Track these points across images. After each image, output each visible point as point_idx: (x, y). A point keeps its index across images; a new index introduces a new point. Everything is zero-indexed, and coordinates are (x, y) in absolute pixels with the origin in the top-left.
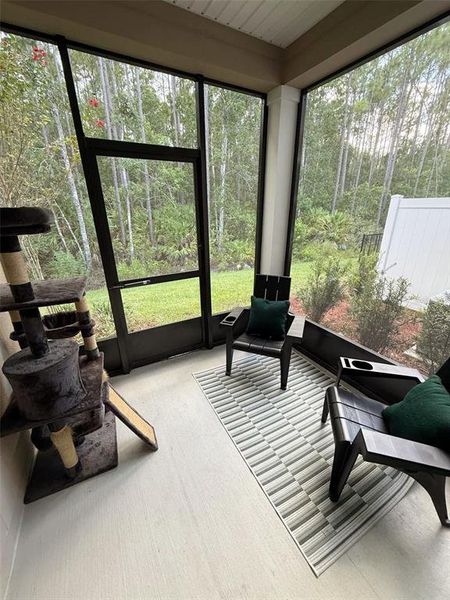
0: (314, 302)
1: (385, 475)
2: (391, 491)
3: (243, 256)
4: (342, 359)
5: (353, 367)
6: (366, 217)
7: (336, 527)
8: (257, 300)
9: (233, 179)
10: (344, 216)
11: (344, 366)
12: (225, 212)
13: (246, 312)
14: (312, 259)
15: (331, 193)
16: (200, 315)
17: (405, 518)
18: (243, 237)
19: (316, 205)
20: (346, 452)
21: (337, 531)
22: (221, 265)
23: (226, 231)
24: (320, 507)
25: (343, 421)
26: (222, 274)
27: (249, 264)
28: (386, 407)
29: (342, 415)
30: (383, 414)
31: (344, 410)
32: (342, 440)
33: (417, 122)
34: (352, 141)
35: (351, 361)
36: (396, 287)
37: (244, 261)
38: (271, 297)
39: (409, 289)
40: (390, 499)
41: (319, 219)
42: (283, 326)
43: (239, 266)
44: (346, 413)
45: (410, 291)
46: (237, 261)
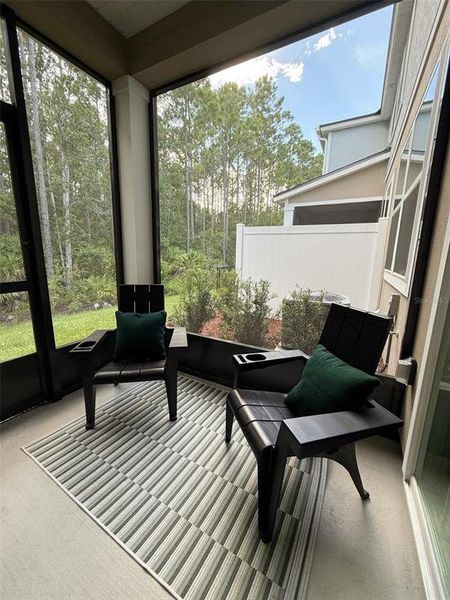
0: (190, 317)
1: (302, 473)
2: (313, 489)
3: (101, 294)
4: (236, 356)
5: (248, 361)
6: (215, 257)
7: (280, 584)
8: (124, 315)
9: (80, 212)
10: (198, 254)
11: (240, 362)
12: (73, 246)
13: (109, 334)
14: (177, 294)
15: (185, 236)
16: (35, 351)
17: (335, 513)
18: (99, 273)
19: (173, 244)
20: (270, 462)
21: (284, 587)
22: (73, 305)
23: (76, 266)
24: (255, 564)
25: (256, 424)
26: (74, 316)
27: (109, 302)
28: (286, 395)
29: (252, 418)
30: (286, 403)
31: (252, 411)
32: (262, 448)
33: (237, 191)
34: (194, 196)
35: (244, 356)
36: (260, 289)
37: (103, 298)
38: (142, 310)
39: (269, 289)
40: (316, 500)
41: (177, 257)
42: (162, 341)
43: (97, 305)
44: (254, 414)
45: (271, 290)
46: (94, 300)
